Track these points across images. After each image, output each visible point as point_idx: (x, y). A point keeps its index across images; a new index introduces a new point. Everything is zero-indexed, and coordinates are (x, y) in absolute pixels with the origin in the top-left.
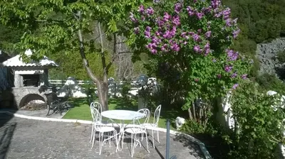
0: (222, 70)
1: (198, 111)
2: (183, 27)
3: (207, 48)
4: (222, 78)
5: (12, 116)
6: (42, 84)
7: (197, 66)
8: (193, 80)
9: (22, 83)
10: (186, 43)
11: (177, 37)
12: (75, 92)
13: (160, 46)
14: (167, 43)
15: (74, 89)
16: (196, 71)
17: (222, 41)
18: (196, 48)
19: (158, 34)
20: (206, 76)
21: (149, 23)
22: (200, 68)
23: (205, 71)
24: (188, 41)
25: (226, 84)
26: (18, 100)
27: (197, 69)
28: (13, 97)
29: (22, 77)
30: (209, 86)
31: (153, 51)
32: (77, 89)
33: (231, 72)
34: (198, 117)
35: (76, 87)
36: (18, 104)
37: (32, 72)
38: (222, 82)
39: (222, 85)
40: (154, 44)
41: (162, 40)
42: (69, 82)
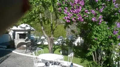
0: (111, 33)
1: (98, 56)
2: (86, 7)
3: (100, 19)
4: (112, 38)
5: (12, 52)
6: (27, 38)
7: (96, 31)
8: (94, 39)
9: (18, 37)
10: (87, 16)
11: (82, 13)
12: (45, 42)
13: (71, 18)
14: (75, 16)
15: (45, 41)
16: (96, 34)
17: (112, 16)
18: (93, 19)
19: (72, 11)
20: (102, 36)
21: (66, 5)
22: (98, 32)
23: (102, 34)
24: (89, 15)
25: (114, 42)
26: (16, 44)
27: (97, 33)
28: (14, 43)
29: (19, 35)
30: (104, 43)
31: (68, 21)
32: (46, 41)
33: (117, 34)
34: (98, 60)
35: (46, 40)
36: (16, 47)
37: (22, 33)
38: (112, 40)
39: (111, 42)
40: (68, 17)
41: (73, 15)
42: (43, 38)
